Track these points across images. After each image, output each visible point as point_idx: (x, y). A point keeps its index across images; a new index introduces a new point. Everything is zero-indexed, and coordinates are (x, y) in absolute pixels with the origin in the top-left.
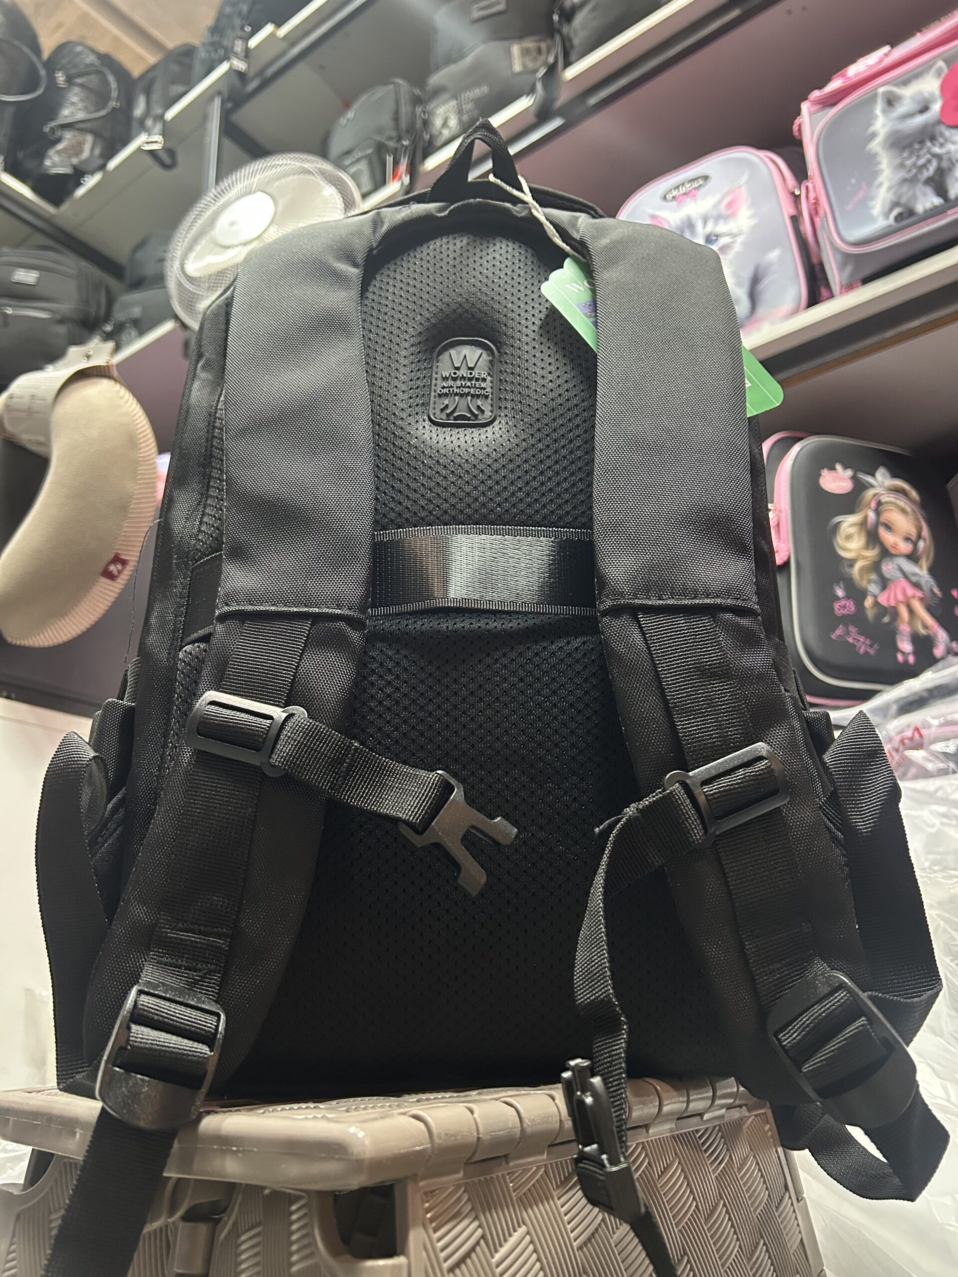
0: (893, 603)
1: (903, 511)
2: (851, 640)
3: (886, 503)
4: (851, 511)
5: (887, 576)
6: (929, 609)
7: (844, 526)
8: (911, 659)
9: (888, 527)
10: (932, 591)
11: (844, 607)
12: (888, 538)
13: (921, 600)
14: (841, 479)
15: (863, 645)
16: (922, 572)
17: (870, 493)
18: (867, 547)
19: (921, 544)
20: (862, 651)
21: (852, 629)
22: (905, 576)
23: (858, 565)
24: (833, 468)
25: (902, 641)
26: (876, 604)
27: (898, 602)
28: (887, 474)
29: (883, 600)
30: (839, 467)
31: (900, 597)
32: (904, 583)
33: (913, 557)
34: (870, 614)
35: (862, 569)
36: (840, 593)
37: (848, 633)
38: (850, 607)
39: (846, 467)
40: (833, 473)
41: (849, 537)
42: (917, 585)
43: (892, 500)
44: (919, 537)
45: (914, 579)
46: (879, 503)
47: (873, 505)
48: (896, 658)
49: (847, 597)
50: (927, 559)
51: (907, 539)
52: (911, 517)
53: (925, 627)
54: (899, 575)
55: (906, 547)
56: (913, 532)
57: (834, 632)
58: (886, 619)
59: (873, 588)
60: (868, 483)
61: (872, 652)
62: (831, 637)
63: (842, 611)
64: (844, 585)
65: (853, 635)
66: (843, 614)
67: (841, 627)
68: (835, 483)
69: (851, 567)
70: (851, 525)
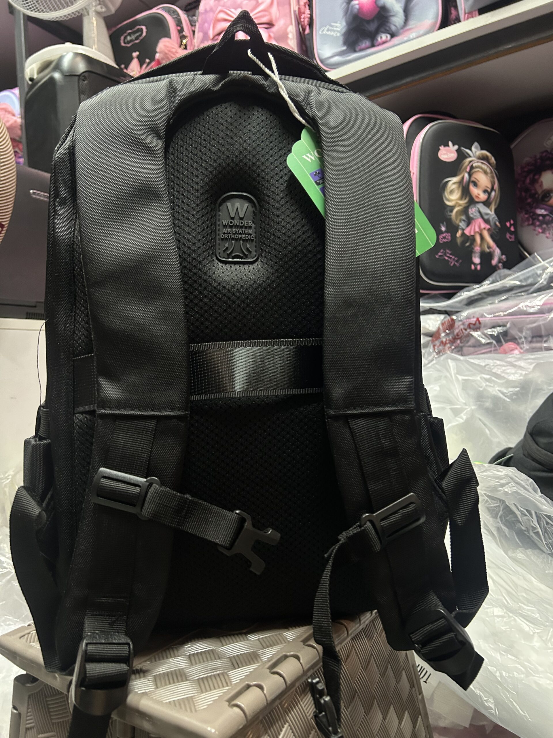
0: (472, 233)
1: (485, 172)
2: (446, 258)
3: (476, 167)
5: (471, 216)
6: (492, 236)
7: (450, 183)
8: (479, 267)
9: (475, 184)
10: (495, 224)
11: (444, 238)
12: (475, 191)
13: (489, 230)
15: (453, 261)
16: (490, 212)
17: (468, 160)
18: (461, 198)
19: (493, 193)
20: (452, 264)
21: (448, 251)
23: (455, 211)
24: (446, 145)
25: (475, 257)
26: (463, 234)
27: (475, 232)
28: (479, 147)
29: (467, 232)
30: (450, 143)
31: (477, 230)
32: (480, 220)
33: (487, 203)
34: (459, 241)
35: (457, 212)
36: (443, 229)
37: (445, 254)
38: (448, 236)
39: (455, 144)
41: (452, 192)
42: (487, 221)
43: (480, 164)
44: (492, 189)
45: (486, 217)
46: (472, 168)
47: (468, 170)
48: (471, 266)
49: (447, 231)
50: (495, 204)
51: (485, 191)
52: (489, 175)
53: (489, 247)
54: (478, 214)
55: (483, 197)
56: (490, 186)
57: (437, 254)
58: (468, 244)
59: (462, 225)
60: (468, 154)
61: (458, 264)
62: (436, 257)
63: (444, 240)
64: (447, 224)
65: (448, 255)
66: (444, 242)
67: (442, 251)
68: (447, 154)
69: (451, 211)
70: (454, 183)
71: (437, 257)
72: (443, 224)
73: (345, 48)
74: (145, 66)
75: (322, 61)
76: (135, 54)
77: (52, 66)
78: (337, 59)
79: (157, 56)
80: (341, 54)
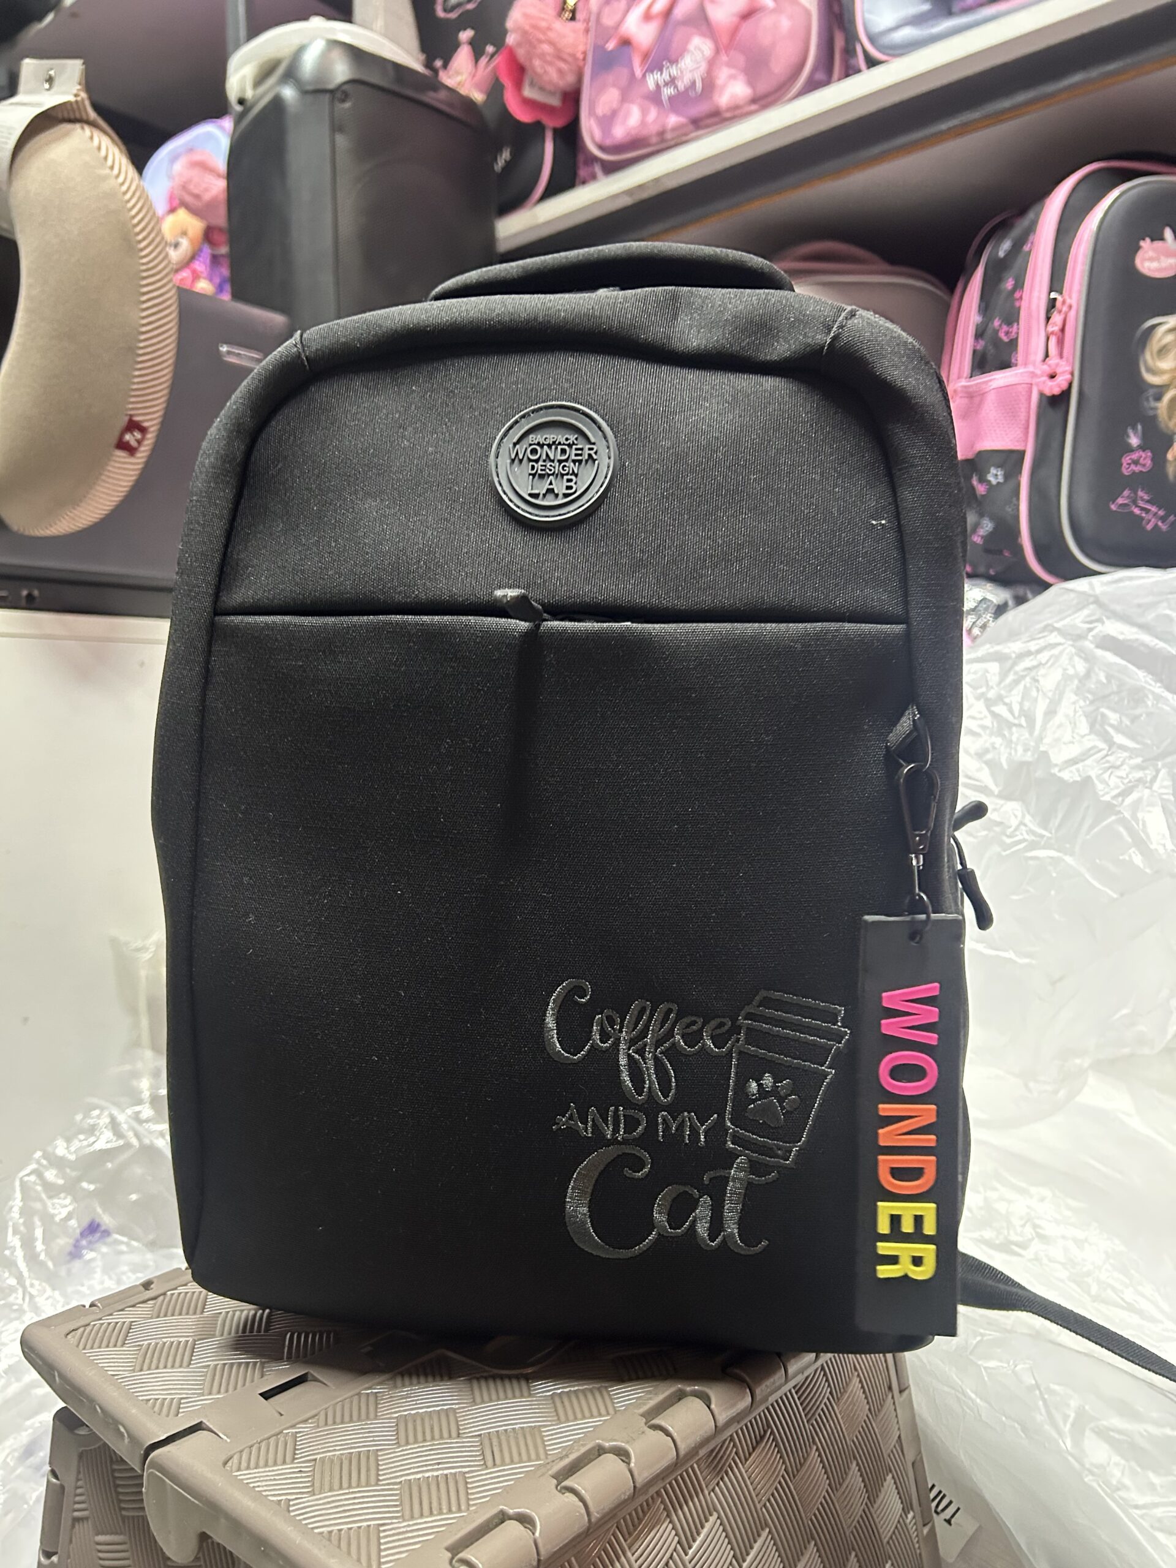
2: (1137, 511)
11: (1136, 462)
15: (1153, 518)
20: (1149, 527)
21: (1143, 495)
23: (1167, 397)
24: (1159, 237)
30: (1168, 233)
34: (1171, 470)
35: (1172, 400)
36: (1134, 441)
37: (1135, 501)
38: (1146, 459)
41: (1162, 351)
49: (1142, 448)
57: (1115, 499)
61: (1164, 527)
62: (1109, 507)
63: (1133, 467)
64: (1143, 428)
65: (1141, 504)
66: (1134, 473)
67: (1126, 493)
68: (1157, 259)
69: (1158, 398)
70: (1171, 330)
71: (1113, 507)
72: (1134, 428)
73: (926, 7)
74: (483, 60)
75: (872, 39)
76: (466, 35)
77: (280, 70)
78: (908, 33)
79: (511, 39)
80: (917, 20)
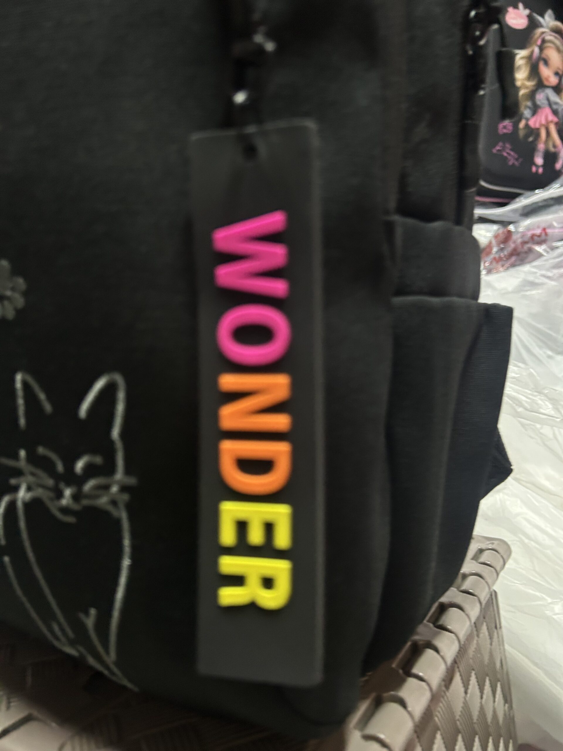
0: (537, 126)
1: (557, 49)
2: (505, 154)
3: (550, 41)
4: (522, 47)
5: (538, 103)
6: (559, 133)
7: (518, 57)
8: (541, 170)
9: (546, 63)
11: (505, 127)
12: (546, 72)
13: (556, 124)
14: (521, 17)
15: (512, 159)
16: (560, 102)
17: (540, 30)
18: (529, 78)
20: (510, 163)
21: (508, 146)
22: (550, 104)
23: (522, 92)
24: (516, 7)
25: (538, 157)
26: (527, 126)
27: (541, 125)
28: (553, 16)
29: (531, 123)
30: (520, 6)
31: (543, 122)
32: (548, 110)
33: (557, 89)
34: (521, 133)
35: (524, 95)
37: (504, 148)
38: (510, 126)
39: (526, 7)
40: (516, 11)
41: (519, 68)
42: (555, 113)
43: (552, 39)
45: (555, 107)
46: (544, 41)
47: (539, 42)
48: (531, 169)
51: (557, 74)
52: (562, 55)
53: (555, 146)
54: (546, 102)
56: (561, 68)
57: (495, 147)
58: (531, 139)
59: (527, 113)
60: (540, 23)
61: (516, 163)
62: (492, 151)
63: (504, 130)
65: (508, 151)
66: (504, 133)
67: (500, 144)
68: (516, 19)
70: (522, 58)
